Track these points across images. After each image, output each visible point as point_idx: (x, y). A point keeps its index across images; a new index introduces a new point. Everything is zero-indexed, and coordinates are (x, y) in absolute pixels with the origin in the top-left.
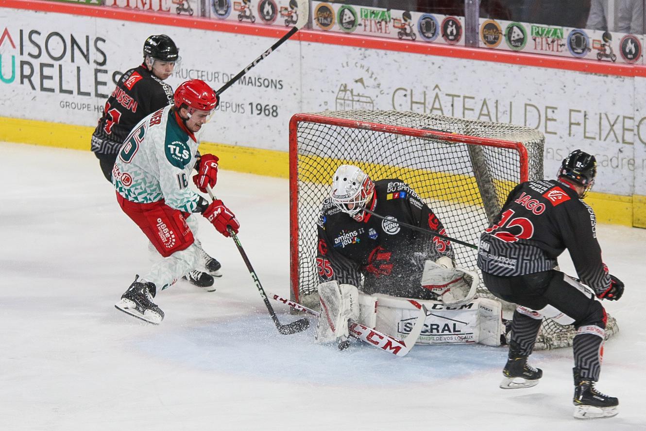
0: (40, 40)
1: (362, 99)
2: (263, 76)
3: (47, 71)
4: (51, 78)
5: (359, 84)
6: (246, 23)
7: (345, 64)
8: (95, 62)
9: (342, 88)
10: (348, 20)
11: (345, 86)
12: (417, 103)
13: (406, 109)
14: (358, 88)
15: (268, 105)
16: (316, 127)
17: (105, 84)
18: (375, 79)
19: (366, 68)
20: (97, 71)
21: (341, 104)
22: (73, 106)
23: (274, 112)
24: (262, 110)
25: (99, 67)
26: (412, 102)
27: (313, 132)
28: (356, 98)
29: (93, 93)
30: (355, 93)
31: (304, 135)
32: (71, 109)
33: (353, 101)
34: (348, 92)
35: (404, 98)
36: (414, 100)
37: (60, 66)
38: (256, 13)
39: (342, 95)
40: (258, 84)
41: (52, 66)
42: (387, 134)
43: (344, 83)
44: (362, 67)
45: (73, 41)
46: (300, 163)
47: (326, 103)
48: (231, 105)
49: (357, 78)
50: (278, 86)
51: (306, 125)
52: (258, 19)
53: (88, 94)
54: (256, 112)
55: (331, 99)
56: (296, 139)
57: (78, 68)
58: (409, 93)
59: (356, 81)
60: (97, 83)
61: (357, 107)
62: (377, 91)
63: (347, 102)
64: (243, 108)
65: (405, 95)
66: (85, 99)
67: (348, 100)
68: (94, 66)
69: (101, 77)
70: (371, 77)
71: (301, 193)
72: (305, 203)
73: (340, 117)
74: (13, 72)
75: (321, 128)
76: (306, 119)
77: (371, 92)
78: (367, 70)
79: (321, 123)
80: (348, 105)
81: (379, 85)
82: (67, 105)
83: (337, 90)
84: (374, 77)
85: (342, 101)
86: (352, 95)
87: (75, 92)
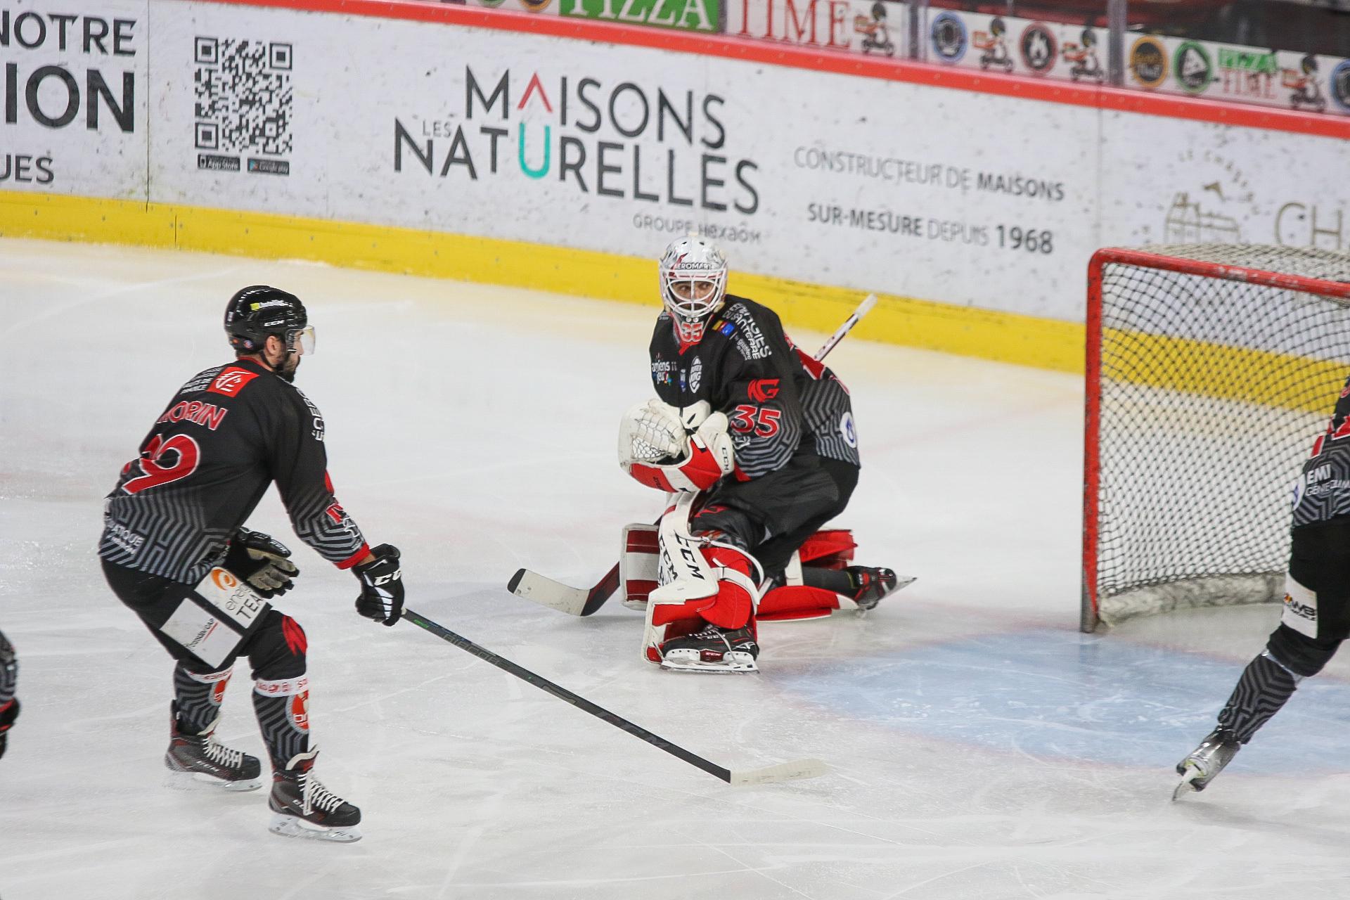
0: (599, 97)
1: (1217, 222)
2: (1026, 175)
3: (611, 157)
4: (617, 170)
5: (1212, 194)
6: (996, 73)
7: (1185, 155)
8: (704, 141)
9: (1179, 201)
10: (1194, 70)
11: (1185, 197)
12: (1323, 232)
13: (1302, 242)
14: (1209, 202)
15: (1032, 231)
16: (1139, 274)
17: (720, 183)
18: (1244, 184)
19: (1226, 163)
20: (707, 159)
21: (1176, 232)
22: (659, 223)
23: (1045, 243)
24: (1021, 239)
25: (711, 152)
26: (1315, 231)
27: (1133, 284)
28: (1205, 221)
29: (698, 202)
30: (1204, 210)
31: (1117, 290)
32: (654, 230)
33: (1198, 225)
34: (1191, 210)
35: (1300, 223)
36: (1320, 225)
37: (637, 148)
38: (1015, 54)
39: (1177, 213)
40: (1015, 189)
41: (620, 147)
42: (1275, 291)
43: (1182, 189)
44: (1219, 160)
45: (663, 101)
46: (1105, 342)
47: (1146, 229)
48: (962, 230)
49: (1209, 181)
50: (1055, 194)
51: (1121, 269)
52: (1019, 66)
53: (688, 202)
54: (1010, 243)
55: (1156, 220)
56: (1100, 298)
57: (671, 153)
58: (1308, 212)
59: (1207, 188)
60: (707, 182)
61: (1206, 236)
62: (1246, 208)
63: (1189, 228)
64: (985, 235)
65: (1302, 217)
66: (681, 212)
67: (1189, 223)
68: (701, 149)
69: (714, 170)
70: (1236, 180)
71: (1107, 399)
72: (1115, 420)
73: (1187, 256)
74: (547, 157)
75: (1148, 277)
76: (1120, 259)
77: (1237, 211)
78: (1229, 167)
79: (1149, 266)
80: (1190, 234)
81: (1250, 197)
82: (648, 222)
83: (1168, 204)
84: (1242, 179)
85: (1177, 226)
86: (1199, 215)
87: (664, 197)
